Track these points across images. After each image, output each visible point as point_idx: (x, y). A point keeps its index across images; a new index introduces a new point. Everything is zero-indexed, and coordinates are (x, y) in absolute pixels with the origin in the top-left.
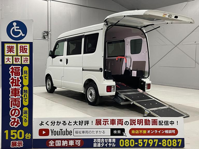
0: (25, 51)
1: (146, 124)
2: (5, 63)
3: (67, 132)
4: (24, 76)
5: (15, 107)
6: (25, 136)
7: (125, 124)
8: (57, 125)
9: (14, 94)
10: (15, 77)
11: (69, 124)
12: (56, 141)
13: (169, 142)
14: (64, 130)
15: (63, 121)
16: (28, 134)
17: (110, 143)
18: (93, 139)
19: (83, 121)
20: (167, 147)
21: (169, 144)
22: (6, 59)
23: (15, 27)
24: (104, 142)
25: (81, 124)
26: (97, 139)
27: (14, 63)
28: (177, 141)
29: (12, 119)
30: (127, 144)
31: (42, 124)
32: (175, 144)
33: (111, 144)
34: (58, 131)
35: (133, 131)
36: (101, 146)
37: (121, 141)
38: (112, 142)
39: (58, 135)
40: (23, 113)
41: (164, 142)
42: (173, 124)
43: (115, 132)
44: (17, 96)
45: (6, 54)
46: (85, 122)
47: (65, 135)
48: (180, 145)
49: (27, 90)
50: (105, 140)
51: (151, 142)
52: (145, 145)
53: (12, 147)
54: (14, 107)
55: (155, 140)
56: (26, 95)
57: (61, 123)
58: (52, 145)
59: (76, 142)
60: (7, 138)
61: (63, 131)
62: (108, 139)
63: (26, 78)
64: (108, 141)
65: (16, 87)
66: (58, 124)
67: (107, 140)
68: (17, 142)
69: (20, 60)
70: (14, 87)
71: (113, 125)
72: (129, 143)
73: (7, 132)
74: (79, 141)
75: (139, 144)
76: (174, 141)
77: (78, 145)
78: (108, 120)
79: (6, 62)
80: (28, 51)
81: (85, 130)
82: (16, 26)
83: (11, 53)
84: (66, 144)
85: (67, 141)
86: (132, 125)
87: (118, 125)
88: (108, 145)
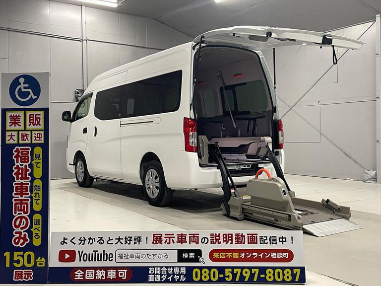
0: (37, 123)
1: (238, 242)
2: (7, 142)
3: (105, 255)
4: (36, 163)
5: (21, 214)
6: (36, 262)
7: (203, 241)
8: (88, 244)
9: (19, 191)
10: (21, 165)
11: (109, 242)
12: (87, 271)
13: (279, 273)
14: (100, 252)
15: (99, 238)
16: (41, 259)
17: (177, 275)
18: (147, 268)
19: (131, 237)
20: (275, 282)
21: (279, 277)
22: (8, 136)
23: (22, 86)
24: (166, 273)
25: (128, 242)
26: (154, 267)
27: (21, 142)
28: (292, 271)
29: (16, 233)
30: (205, 277)
31: (64, 242)
32: (288, 277)
33: (178, 277)
34: (89, 254)
35: (216, 253)
36: (161, 279)
37: (195, 271)
38: (179, 273)
39: (89, 261)
40: (34, 223)
41: (269, 274)
42: (284, 243)
43: (185, 255)
44: (24, 196)
45: (8, 128)
46: (135, 238)
47: (101, 261)
48: (297, 280)
49: (39, 186)
50: (169, 269)
51: (246, 273)
52: (237, 279)
53: (16, 280)
54: (19, 214)
55: (253, 271)
56: (38, 193)
57: (95, 241)
58: (79, 278)
59: (120, 273)
60: (8, 265)
61: (98, 254)
62: (173, 267)
63: (38, 166)
64: (173, 271)
65: (23, 181)
66: (91, 242)
67: (172, 269)
68: (24, 271)
69: (29, 138)
70: (20, 181)
71: (182, 244)
72: (209, 275)
73: (7, 254)
74: (124, 272)
75: (227, 277)
76: (288, 273)
77: (123, 278)
78: (173, 235)
79: (9, 141)
80: (42, 122)
81: (134, 252)
82: (24, 83)
83: (15, 126)
84: (103, 277)
85: (105, 272)
86: (214, 243)
87: (190, 244)
88: (173, 279)
